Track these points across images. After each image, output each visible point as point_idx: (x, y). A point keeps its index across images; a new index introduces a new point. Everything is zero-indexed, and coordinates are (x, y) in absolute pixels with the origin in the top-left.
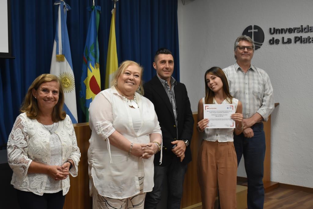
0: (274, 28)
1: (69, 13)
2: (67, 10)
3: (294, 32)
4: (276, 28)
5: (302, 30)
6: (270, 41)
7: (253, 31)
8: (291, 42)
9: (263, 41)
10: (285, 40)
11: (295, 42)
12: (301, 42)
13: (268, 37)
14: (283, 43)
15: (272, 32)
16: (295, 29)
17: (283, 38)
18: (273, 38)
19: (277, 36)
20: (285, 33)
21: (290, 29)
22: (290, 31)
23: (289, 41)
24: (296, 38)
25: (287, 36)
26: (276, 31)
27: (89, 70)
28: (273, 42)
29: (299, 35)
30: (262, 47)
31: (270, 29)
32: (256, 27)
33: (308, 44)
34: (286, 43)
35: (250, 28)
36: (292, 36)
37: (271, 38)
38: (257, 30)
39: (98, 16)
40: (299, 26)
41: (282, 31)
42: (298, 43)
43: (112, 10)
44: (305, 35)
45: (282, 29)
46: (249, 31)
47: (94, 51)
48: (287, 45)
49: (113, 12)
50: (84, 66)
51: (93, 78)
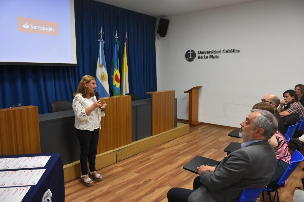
0: (200, 51)
1: (104, 44)
2: (104, 43)
3: (209, 53)
4: (201, 51)
5: (213, 52)
6: (198, 57)
7: (190, 52)
8: (208, 58)
9: (195, 57)
10: (205, 57)
11: (210, 58)
12: (213, 58)
13: (197, 55)
14: (204, 58)
15: (199, 53)
16: (210, 52)
17: (204, 56)
18: (200, 56)
19: (202, 55)
20: (205, 53)
21: (207, 52)
22: (208, 52)
23: (207, 57)
24: (210, 56)
25: (206, 55)
26: (201, 53)
27: (114, 71)
28: (200, 58)
29: (212, 55)
30: (194, 60)
31: (199, 52)
32: (192, 51)
33: (215, 59)
34: (206, 58)
35: (189, 51)
36: (208, 55)
37: (199, 56)
38: (192, 52)
39: (118, 46)
40: (212, 51)
41: (204, 53)
42: (211, 58)
43: (124, 43)
44: (214, 55)
45: (204, 52)
46: (189, 52)
47: (116, 62)
48: (206, 59)
49: (125, 43)
50: (112, 69)
51: (116, 75)
